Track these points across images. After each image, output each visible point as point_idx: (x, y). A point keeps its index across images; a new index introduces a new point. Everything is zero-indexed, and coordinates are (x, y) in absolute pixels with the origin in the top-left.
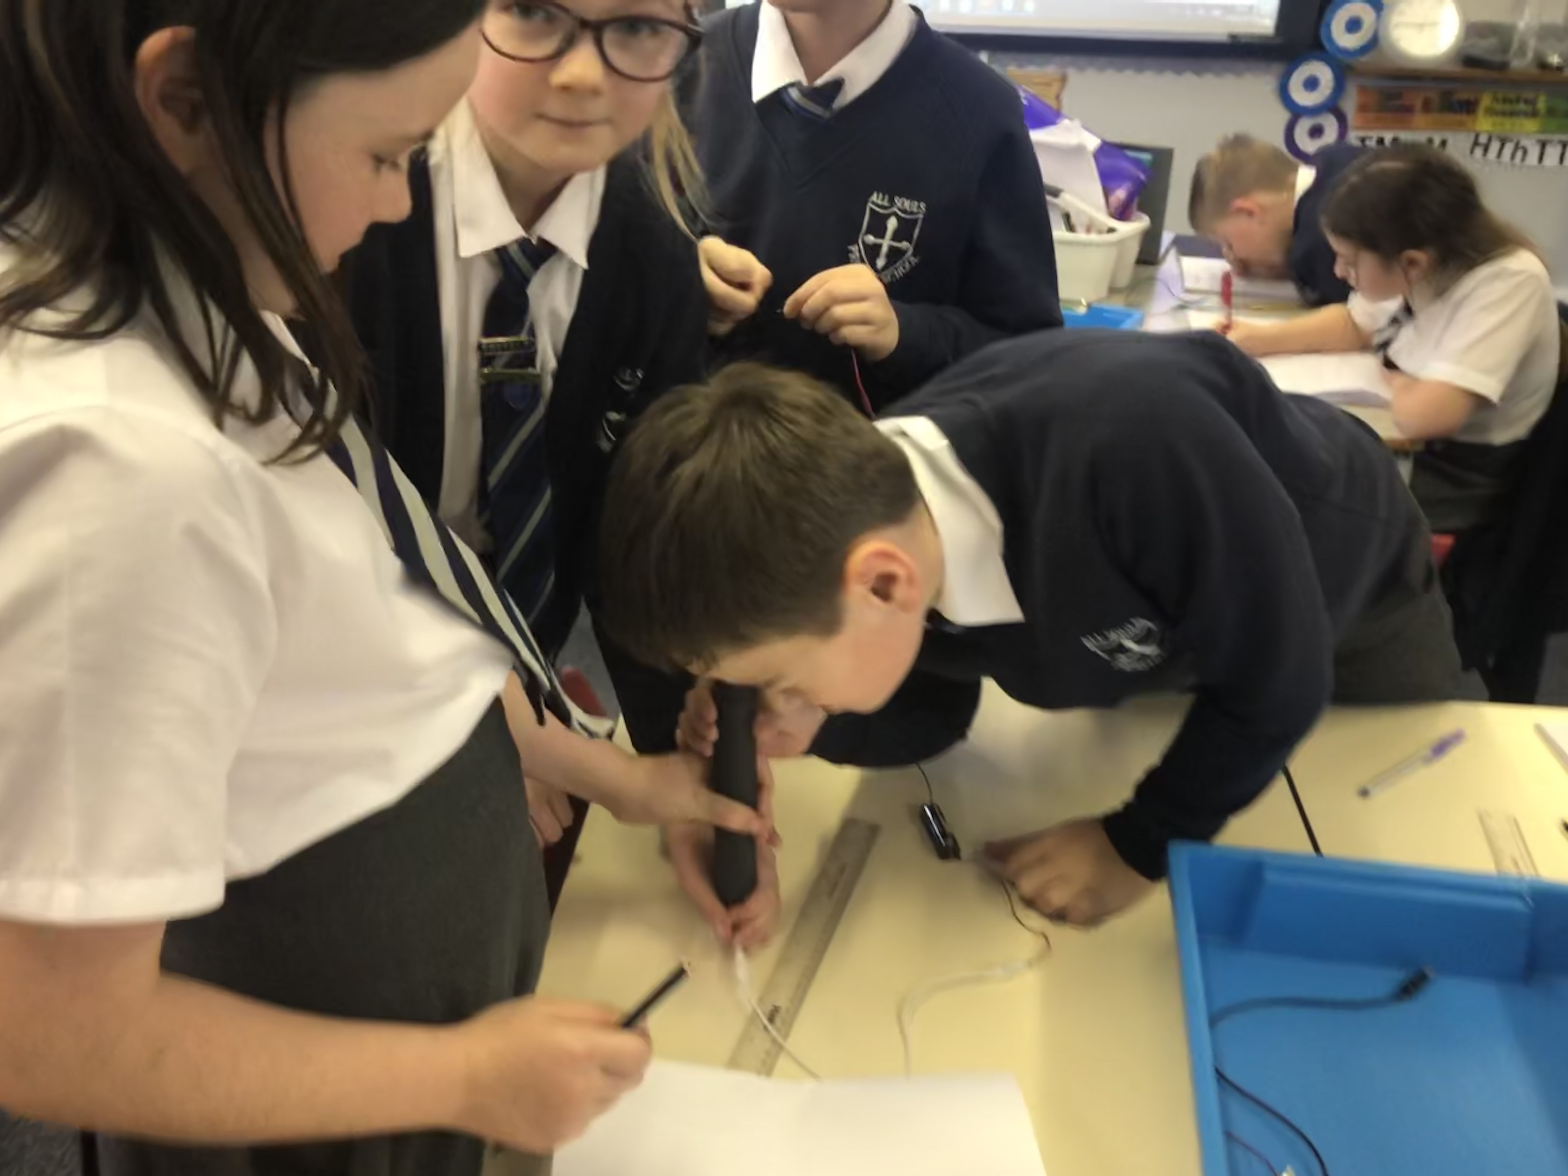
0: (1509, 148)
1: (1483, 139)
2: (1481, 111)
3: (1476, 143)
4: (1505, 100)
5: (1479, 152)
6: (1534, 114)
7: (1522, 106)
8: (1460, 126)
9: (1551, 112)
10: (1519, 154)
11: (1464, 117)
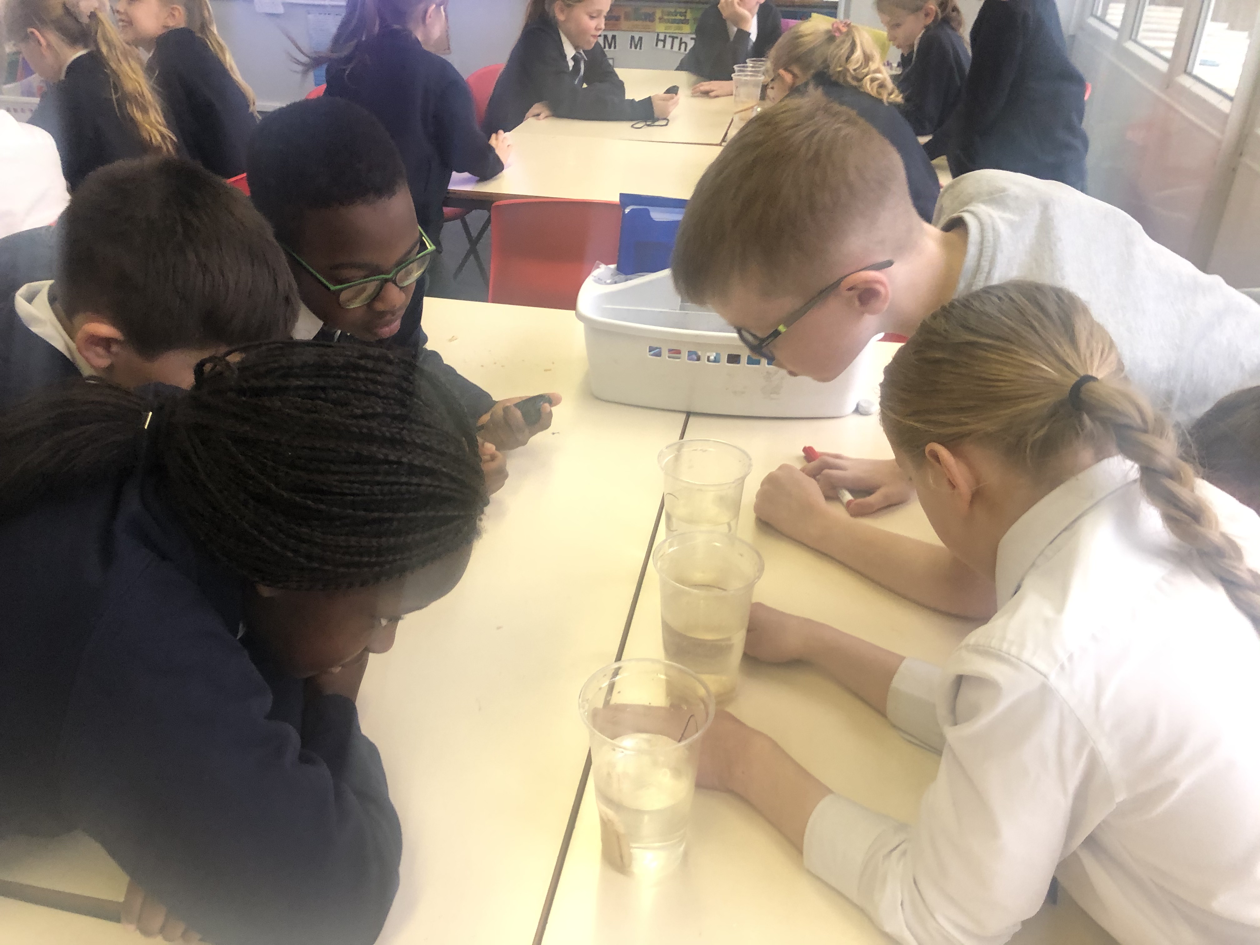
0: (677, 42)
1: (662, 37)
2: (657, 20)
3: (658, 40)
4: (669, 14)
5: (661, 44)
6: (685, 22)
7: (678, 17)
8: (647, 30)
11: (648, 23)
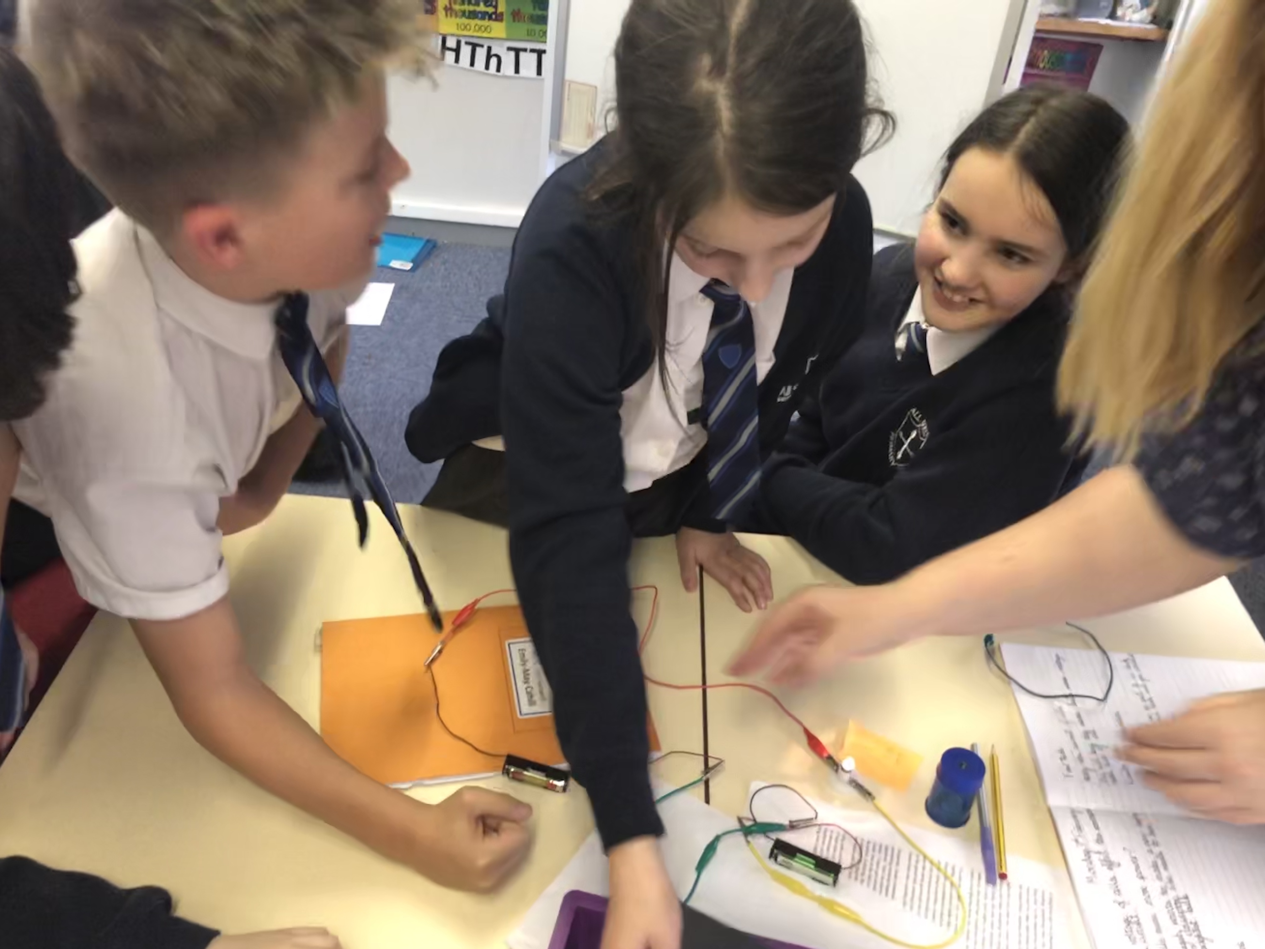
0: (481, 54)
1: (451, 43)
2: (441, 13)
3: (445, 47)
5: (450, 57)
6: (498, 17)
7: (483, 8)
9: (516, 15)
10: (494, 61)
11: (427, 17)
